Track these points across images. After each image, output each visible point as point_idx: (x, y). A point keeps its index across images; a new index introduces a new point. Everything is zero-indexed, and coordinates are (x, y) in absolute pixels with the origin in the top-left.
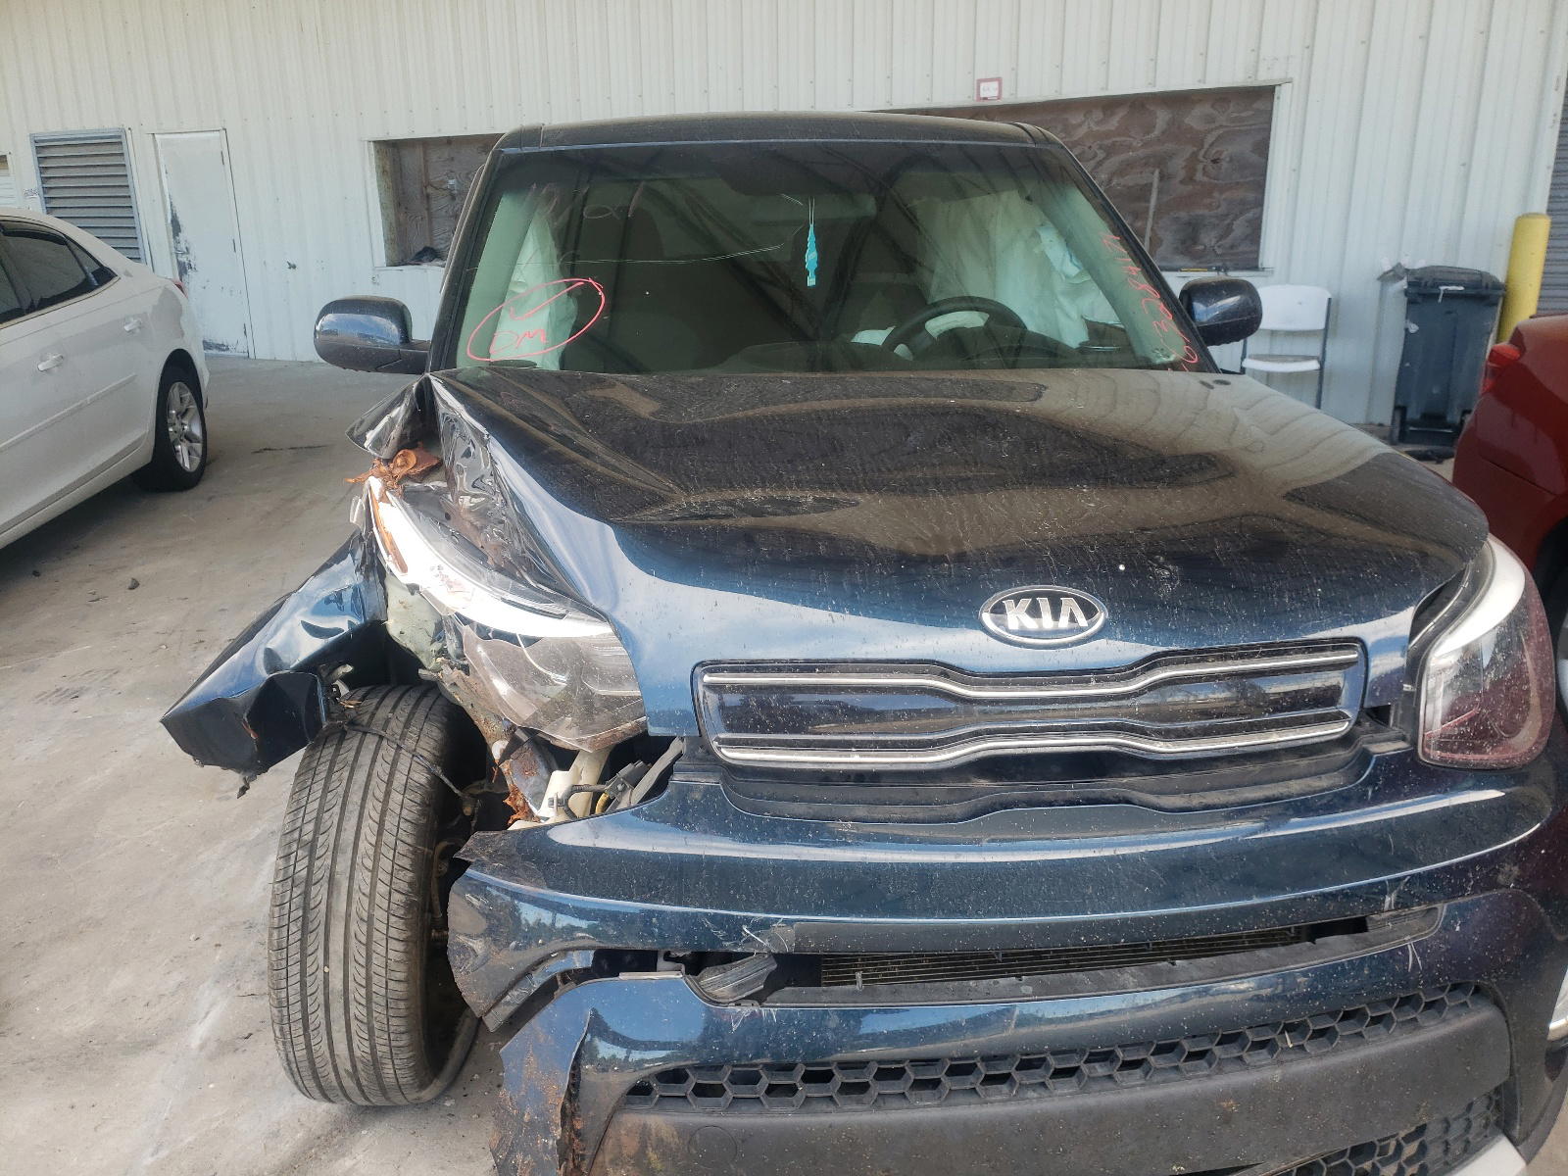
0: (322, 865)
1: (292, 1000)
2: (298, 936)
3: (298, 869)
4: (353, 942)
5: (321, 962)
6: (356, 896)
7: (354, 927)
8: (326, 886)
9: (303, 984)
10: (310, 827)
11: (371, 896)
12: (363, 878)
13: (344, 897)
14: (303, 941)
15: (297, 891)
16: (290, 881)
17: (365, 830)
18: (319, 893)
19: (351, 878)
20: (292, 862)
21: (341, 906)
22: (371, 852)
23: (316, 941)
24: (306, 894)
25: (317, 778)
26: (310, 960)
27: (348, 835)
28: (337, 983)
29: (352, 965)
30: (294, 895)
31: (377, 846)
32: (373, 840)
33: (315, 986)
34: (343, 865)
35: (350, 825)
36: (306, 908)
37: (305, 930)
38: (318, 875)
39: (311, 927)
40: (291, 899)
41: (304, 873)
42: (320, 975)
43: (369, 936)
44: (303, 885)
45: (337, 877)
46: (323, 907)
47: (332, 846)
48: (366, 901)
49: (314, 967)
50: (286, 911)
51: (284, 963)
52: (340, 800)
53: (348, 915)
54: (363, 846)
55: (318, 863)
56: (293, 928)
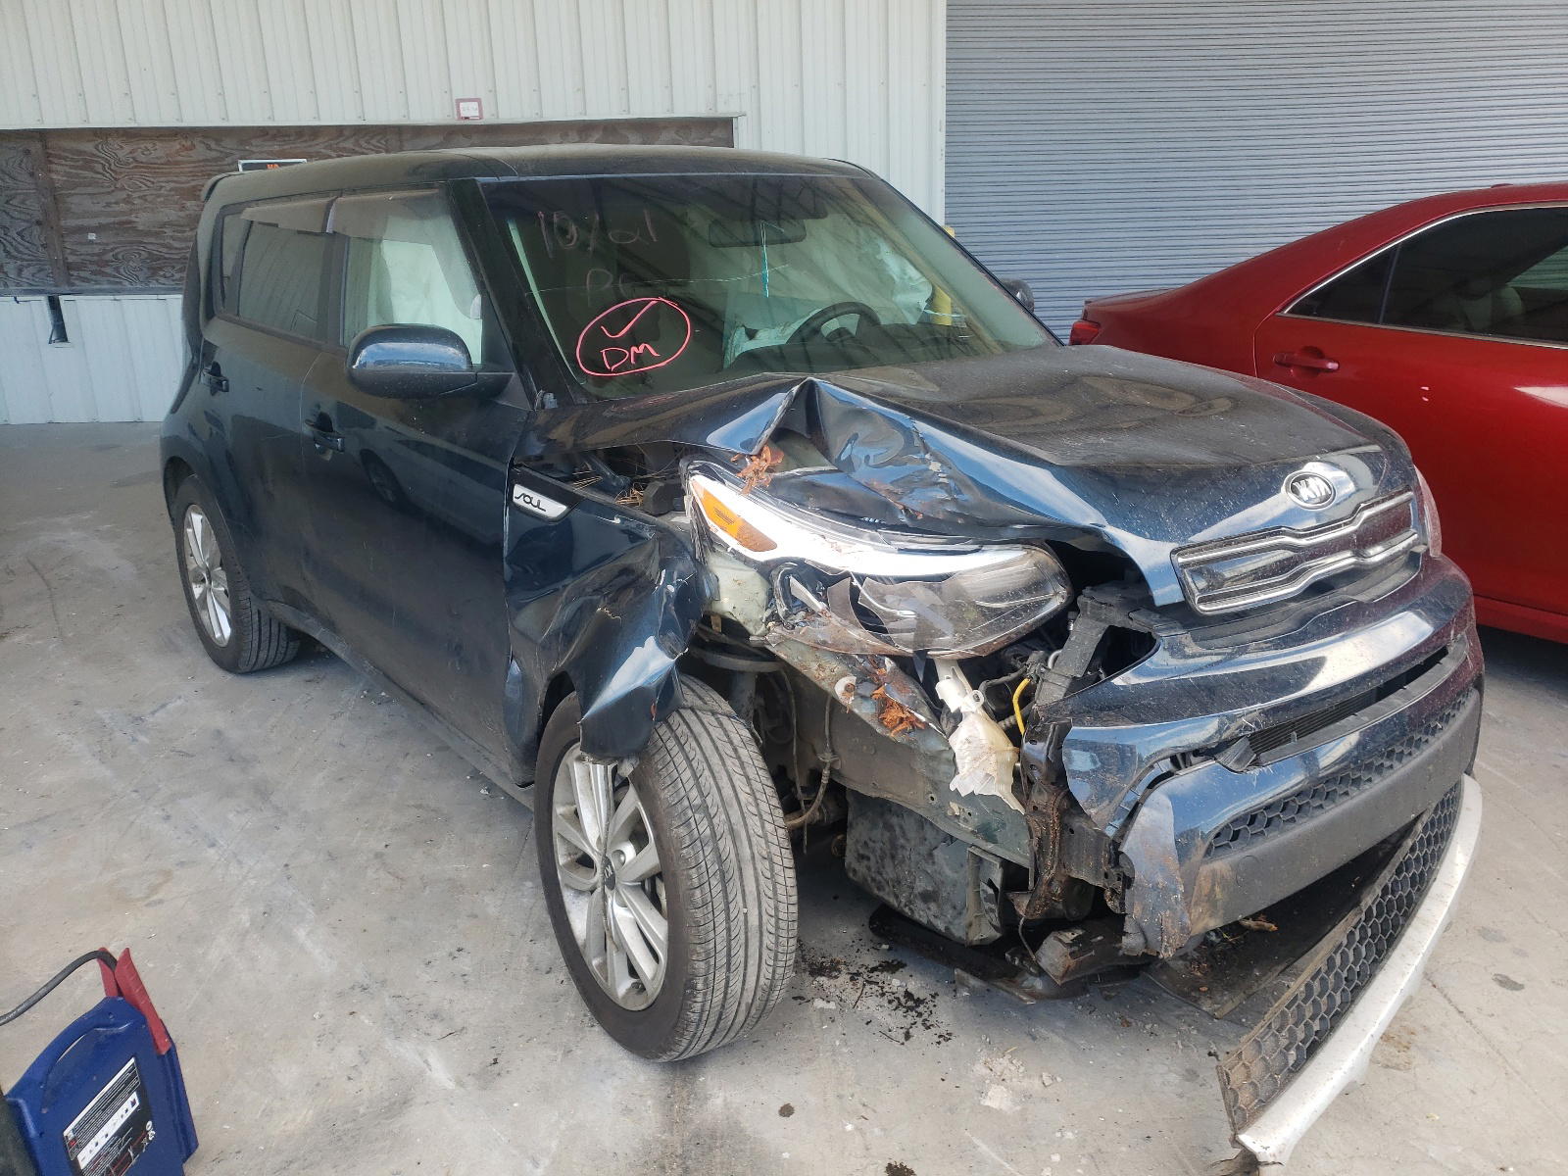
0: (719, 819)
1: (719, 948)
2: (720, 887)
3: (701, 831)
4: (762, 880)
5: (741, 904)
6: (754, 839)
7: (759, 866)
8: (729, 837)
9: (729, 930)
10: (694, 793)
11: (765, 837)
12: (754, 822)
13: (746, 843)
14: (725, 890)
15: (708, 849)
16: (698, 842)
17: (737, 783)
18: (726, 845)
19: (746, 825)
20: (694, 826)
21: (746, 852)
22: (751, 800)
23: (734, 888)
24: (716, 849)
25: (673, 753)
26: (732, 906)
27: (727, 791)
28: (754, 921)
29: (764, 899)
30: (707, 854)
31: (753, 793)
32: (748, 790)
33: (737, 928)
34: (735, 817)
35: (724, 782)
36: (720, 861)
37: (724, 882)
38: (719, 831)
39: (728, 877)
40: (705, 857)
41: (708, 831)
42: (741, 917)
43: (772, 870)
44: (711, 843)
45: (735, 827)
46: (733, 856)
47: (720, 804)
48: (763, 841)
49: (736, 912)
50: (704, 869)
51: (710, 916)
52: (705, 765)
53: (753, 858)
54: (743, 797)
55: (716, 821)
56: (714, 882)
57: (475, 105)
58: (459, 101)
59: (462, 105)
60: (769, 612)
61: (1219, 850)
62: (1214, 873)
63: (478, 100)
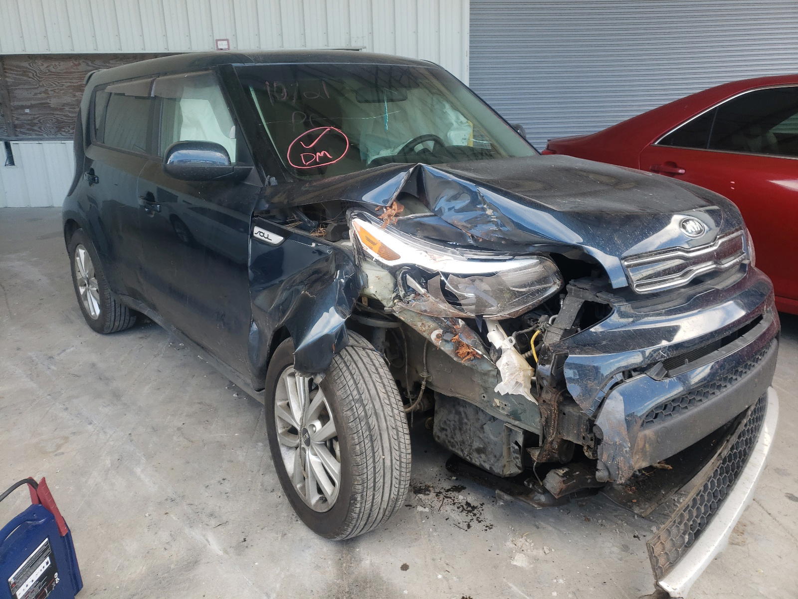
0: (369, 406)
1: (369, 477)
2: (369, 444)
3: (359, 413)
4: (392, 440)
5: (381, 454)
6: (388, 418)
7: (391, 433)
8: (374, 417)
9: (374, 467)
10: (355, 393)
11: (394, 417)
12: (387, 409)
13: (383, 420)
14: (372, 446)
15: (363, 423)
16: (358, 420)
17: (378, 388)
18: (373, 421)
19: (383, 410)
20: (355, 410)
21: (384, 425)
22: (386, 396)
23: (377, 444)
24: (367, 423)
25: (343, 371)
26: (376, 454)
27: (373, 391)
28: (388, 463)
29: (393, 451)
30: (362, 425)
31: (387, 392)
32: (384, 391)
33: (379, 466)
34: (378, 406)
35: (371, 387)
36: (370, 429)
37: (372, 441)
38: (369, 413)
39: (374, 438)
40: (362, 427)
41: (363, 414)
42: (381, 461)
43: (398, 435)
44: (365, 420)
45: (377, 411)
46: (376, 427)
47: (369, 399)
48: (392, 419)
49: (379, 457)
50: (361, 434)
51: (365, 460)
52: (361, 377)
53: (387, 428)
54: (381, 395)
55: (367, 408)
56: (366, 441)
57: (225, 42)
58: (217, 41)
59: (219, 42)
60: (394, 295)
61: (648, 423)
62: (645, 436)
63: (227, 40)
